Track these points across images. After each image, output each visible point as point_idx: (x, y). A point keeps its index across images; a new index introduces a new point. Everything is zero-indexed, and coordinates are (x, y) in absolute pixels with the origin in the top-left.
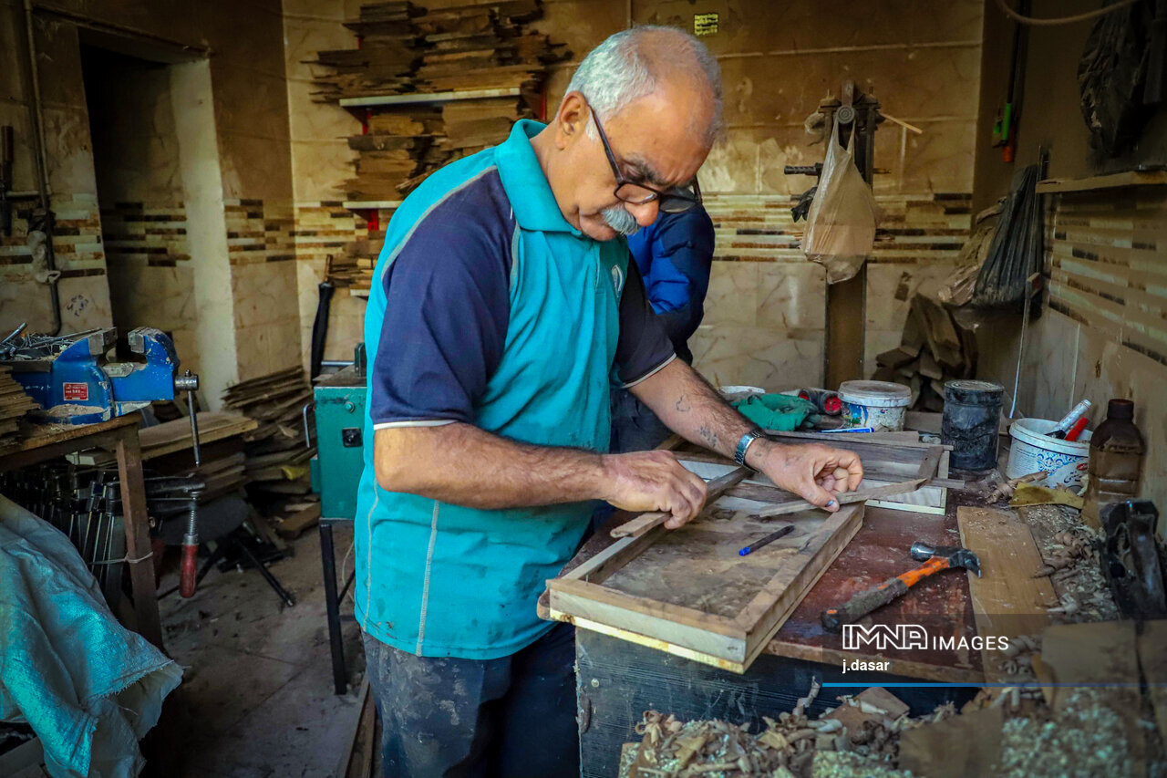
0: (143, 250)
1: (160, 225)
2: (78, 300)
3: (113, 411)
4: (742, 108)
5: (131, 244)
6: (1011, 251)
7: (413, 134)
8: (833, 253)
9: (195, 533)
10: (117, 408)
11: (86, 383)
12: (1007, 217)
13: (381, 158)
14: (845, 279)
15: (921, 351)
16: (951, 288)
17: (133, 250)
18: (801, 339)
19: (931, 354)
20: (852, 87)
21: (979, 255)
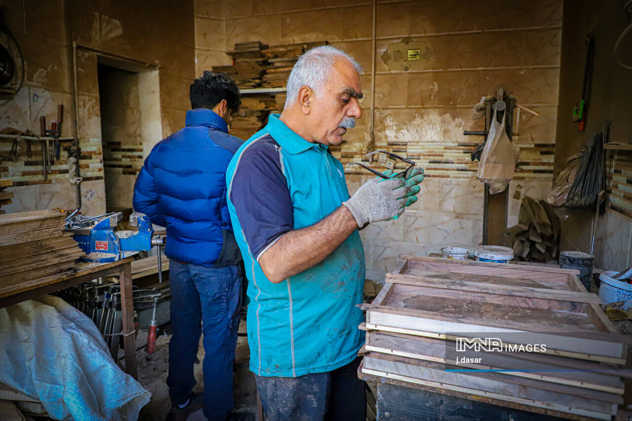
0: (120, 166)
1: (129, 154)
2: (89, 192)
3: (120, 256)
4: (432, 98)
5: (114, 163)
6: (588, 178)
7: (260, 109)
8: (494, 178)
9: (155, 319)
10: (122, 255)
11: (107, 241)
12: (586, 159)
13: (243, 120)
14: (499, 192)
15: (529, 227)
16: (554, 197)
17: (114, 166)
18: (462, 218)
19: (535, 229)
20: (502, 91)
21: (569, 179)
